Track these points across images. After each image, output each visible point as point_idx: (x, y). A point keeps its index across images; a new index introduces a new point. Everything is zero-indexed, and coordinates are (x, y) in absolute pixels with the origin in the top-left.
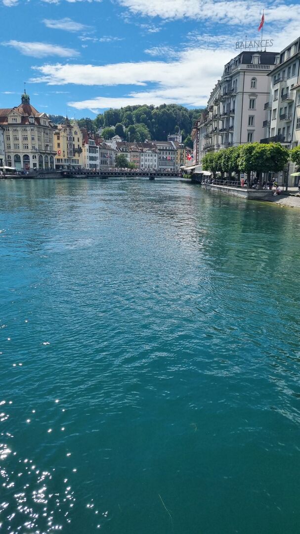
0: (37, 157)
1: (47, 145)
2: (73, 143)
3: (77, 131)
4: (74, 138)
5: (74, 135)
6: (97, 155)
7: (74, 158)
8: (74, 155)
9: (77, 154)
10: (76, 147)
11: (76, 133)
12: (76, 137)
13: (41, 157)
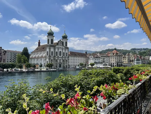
0: (116, 64)
1: (120, 60)
2: (130, 59)
3: (132, 55)
4: (130, 58)
5: (130, 56)
6: (140, 62)
7: (130, 63)
8: (130, 62)
9: (131, 62)
10: (131, 60)
11: (131, 56)
12: (131, 57)
13: (117, 63)
